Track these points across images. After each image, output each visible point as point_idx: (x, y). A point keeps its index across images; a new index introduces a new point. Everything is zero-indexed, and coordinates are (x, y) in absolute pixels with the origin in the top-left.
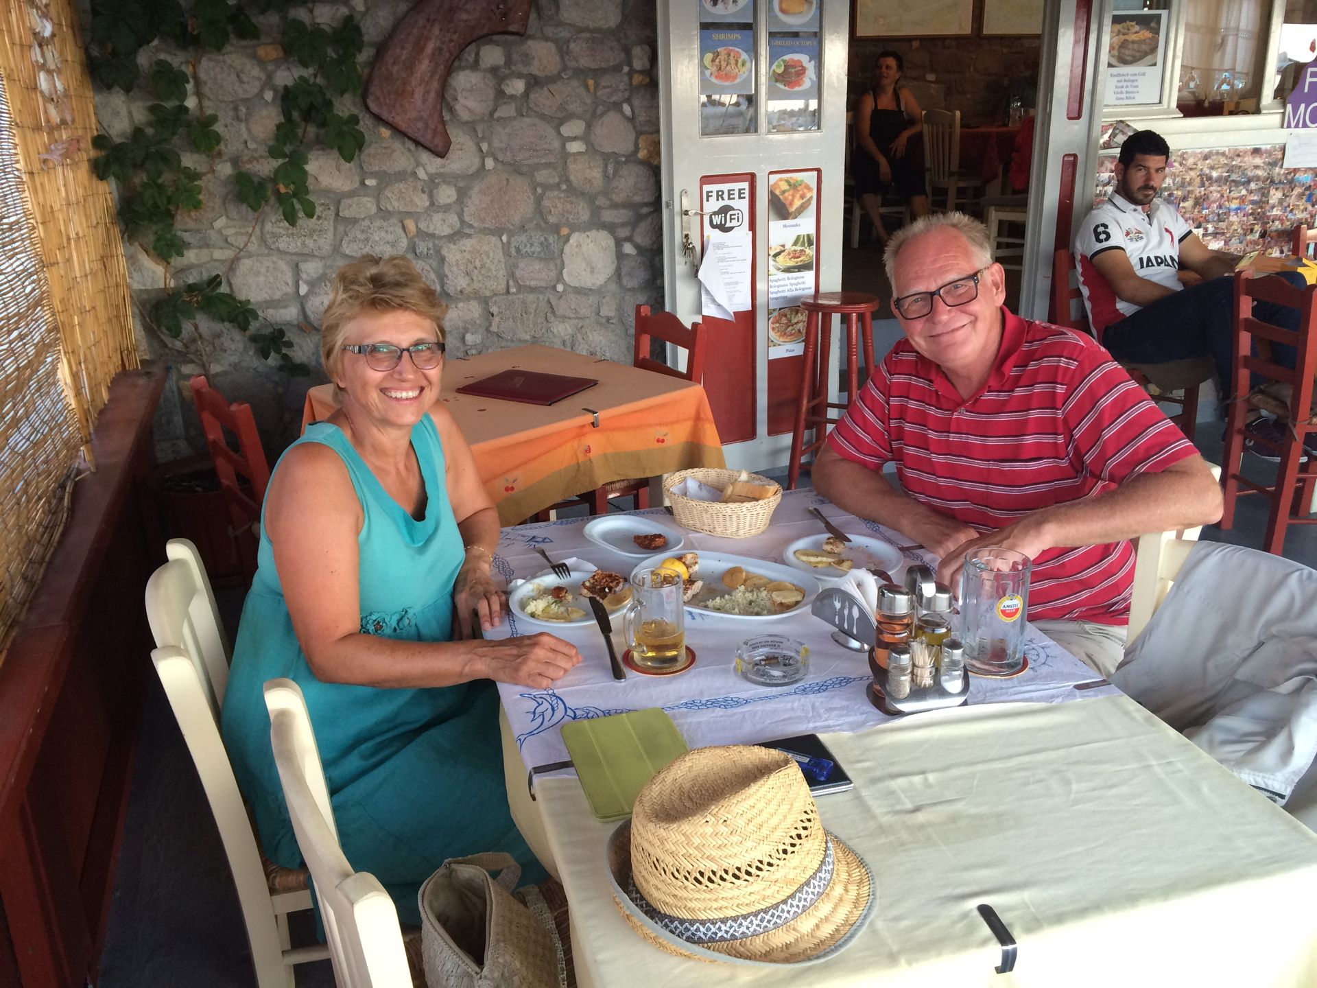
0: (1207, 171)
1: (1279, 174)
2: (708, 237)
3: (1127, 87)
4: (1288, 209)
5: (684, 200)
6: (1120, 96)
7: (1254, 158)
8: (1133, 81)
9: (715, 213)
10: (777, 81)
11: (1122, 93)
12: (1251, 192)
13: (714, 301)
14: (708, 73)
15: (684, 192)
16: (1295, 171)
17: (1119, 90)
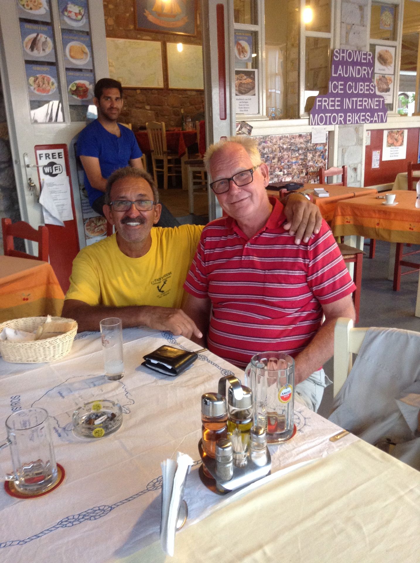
0: (282, 145)
1: (310, 146)
2: (43, 180)
3: (244, 105)
4: (315, 162)
5: (26, 159)
6: (241, 109)
7: (300, 139)
8: (246, 102)
9: (45, 166)
10: (73, 94)
11: (242, 108)
12: (300, 154)
13: (51, 215)
14: (32, 88)
15: (25, 155)
16: (316, 144)
17: (241, 107)
